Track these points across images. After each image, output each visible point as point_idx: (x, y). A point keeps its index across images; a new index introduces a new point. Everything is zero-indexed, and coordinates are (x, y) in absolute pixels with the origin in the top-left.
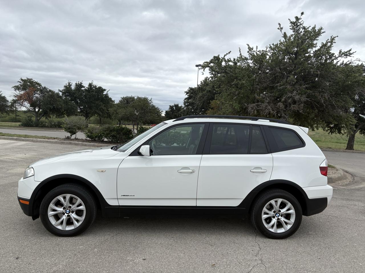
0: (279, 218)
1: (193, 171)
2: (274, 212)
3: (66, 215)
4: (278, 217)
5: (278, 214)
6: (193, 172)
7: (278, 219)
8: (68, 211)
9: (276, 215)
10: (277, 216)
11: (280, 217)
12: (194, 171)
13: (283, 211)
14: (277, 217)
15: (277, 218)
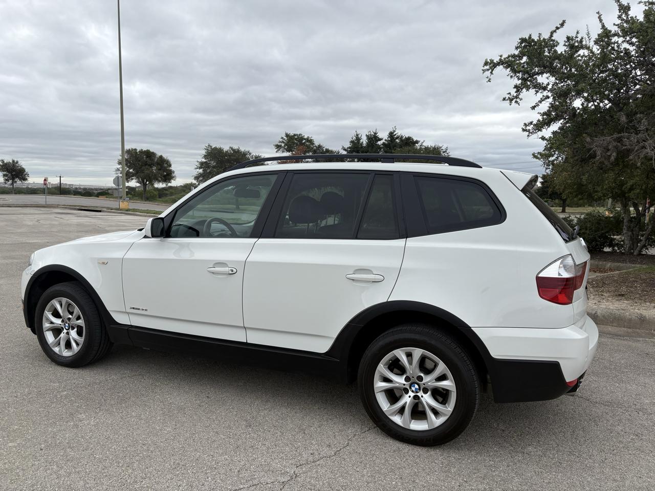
0: (418, 394)
1: (232, 271)
2: (407, 379)
3: (65, 331)
4: (417, 392)
5: (417, 386)
6: (232, 273)
7: (416, 397)
8: (67, 325)
9: (410, 388)
10: (413, 389)
11: (420, 394)
12: (235, 270)
13: (428, 380)
14: (413, 391)
15: (411, 394)
